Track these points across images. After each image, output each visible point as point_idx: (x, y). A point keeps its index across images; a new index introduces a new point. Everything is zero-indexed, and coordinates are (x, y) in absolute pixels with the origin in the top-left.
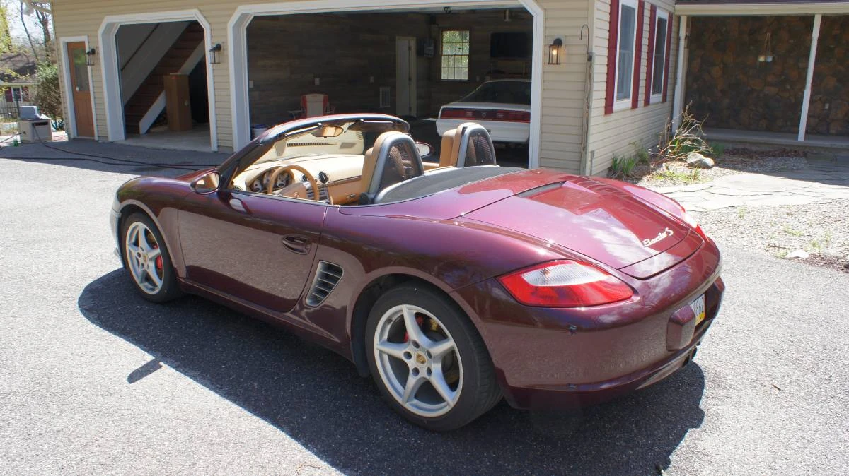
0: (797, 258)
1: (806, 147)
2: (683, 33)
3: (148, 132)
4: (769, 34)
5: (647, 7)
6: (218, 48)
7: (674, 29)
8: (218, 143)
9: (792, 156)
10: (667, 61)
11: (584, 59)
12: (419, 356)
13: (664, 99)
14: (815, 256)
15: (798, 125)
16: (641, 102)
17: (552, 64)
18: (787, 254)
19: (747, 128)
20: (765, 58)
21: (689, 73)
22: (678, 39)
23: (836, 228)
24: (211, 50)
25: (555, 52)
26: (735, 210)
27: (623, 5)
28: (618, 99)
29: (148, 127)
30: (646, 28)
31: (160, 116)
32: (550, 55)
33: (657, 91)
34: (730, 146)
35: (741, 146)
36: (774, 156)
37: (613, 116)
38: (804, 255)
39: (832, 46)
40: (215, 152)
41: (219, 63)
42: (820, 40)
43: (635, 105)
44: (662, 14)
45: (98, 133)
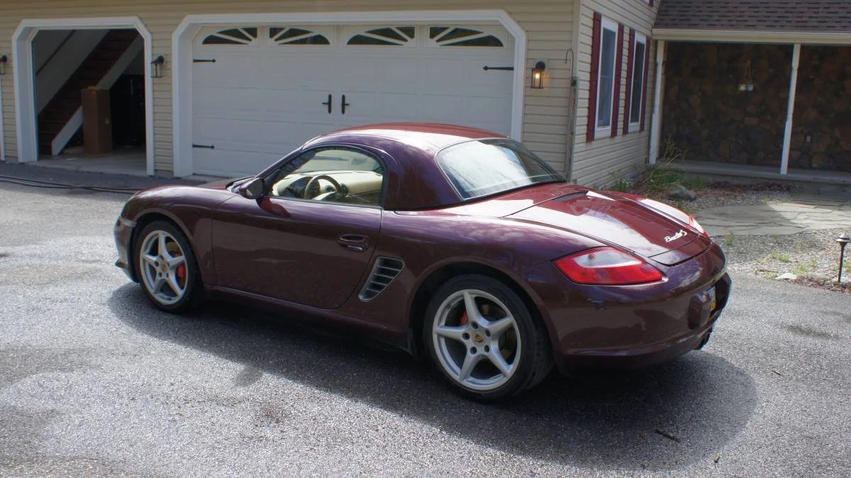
0: (786, 279)
1: (787, 180)
2: (660, 59)
3: (62, 153)
4: (749, 62)
5: (626, 30)
6: (160, 61)
7: (651, 54)
8: (155, 166)
9: (775, 190)
10: (645, 87)
11: (567, 83)
12: (477, 336)
13: (642, 128)
14: (803, 278)
15: (780, 158)
16: (620, 131)
17: (534, 88)
18: (777, 276)
19: (728, 160)
20: (746, 87)
21: (665, 101)
22: (656, 65)
23: (822, 257)
24: (152, 63)
25: (537, 76)
26: (723, 239)
27: (604, 29)
28: (599, 126)
29: (62, 146)
30: (625, 52)
31: (75, 136)
32: (533, 79)
33: (635, 119)
34: (711, 179)
35: (722, 180)
36: (756, 190)
37: (594, 143)
38: (793, 277)
39: (811, 77)
40: (151, 176)
41: (161, 77)
42: (799, 70)
43: (614, 134)
44: (640, 38)
45: (5, 153)
